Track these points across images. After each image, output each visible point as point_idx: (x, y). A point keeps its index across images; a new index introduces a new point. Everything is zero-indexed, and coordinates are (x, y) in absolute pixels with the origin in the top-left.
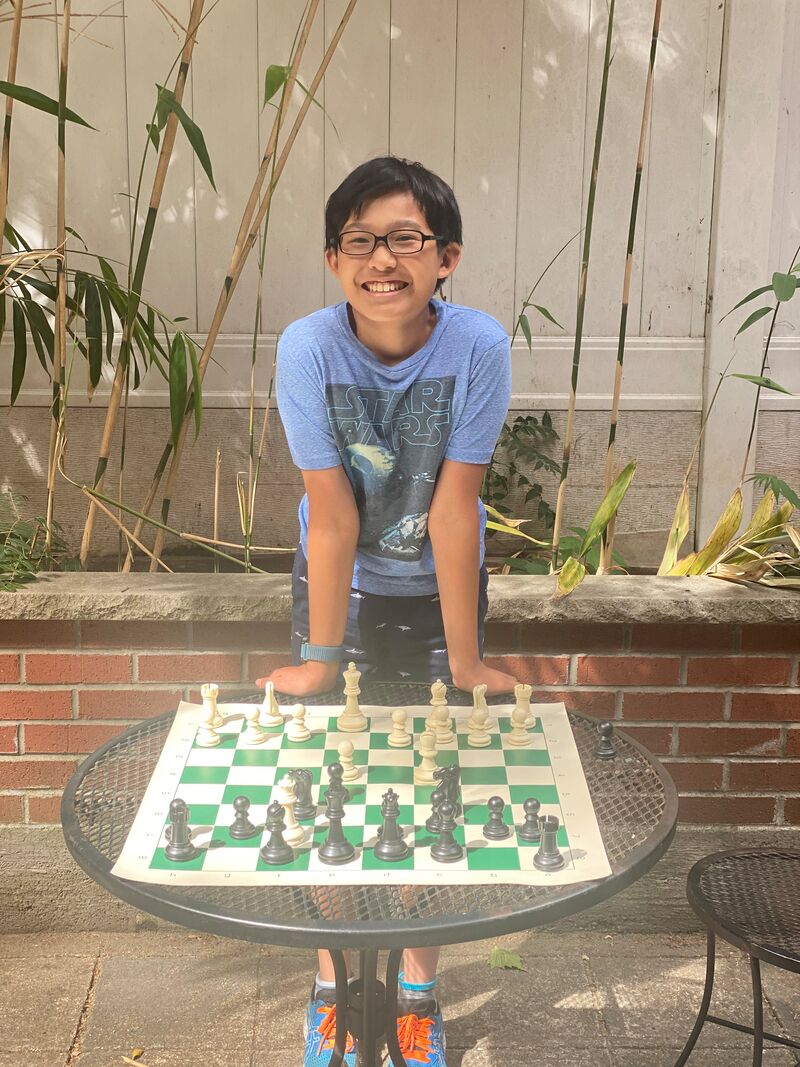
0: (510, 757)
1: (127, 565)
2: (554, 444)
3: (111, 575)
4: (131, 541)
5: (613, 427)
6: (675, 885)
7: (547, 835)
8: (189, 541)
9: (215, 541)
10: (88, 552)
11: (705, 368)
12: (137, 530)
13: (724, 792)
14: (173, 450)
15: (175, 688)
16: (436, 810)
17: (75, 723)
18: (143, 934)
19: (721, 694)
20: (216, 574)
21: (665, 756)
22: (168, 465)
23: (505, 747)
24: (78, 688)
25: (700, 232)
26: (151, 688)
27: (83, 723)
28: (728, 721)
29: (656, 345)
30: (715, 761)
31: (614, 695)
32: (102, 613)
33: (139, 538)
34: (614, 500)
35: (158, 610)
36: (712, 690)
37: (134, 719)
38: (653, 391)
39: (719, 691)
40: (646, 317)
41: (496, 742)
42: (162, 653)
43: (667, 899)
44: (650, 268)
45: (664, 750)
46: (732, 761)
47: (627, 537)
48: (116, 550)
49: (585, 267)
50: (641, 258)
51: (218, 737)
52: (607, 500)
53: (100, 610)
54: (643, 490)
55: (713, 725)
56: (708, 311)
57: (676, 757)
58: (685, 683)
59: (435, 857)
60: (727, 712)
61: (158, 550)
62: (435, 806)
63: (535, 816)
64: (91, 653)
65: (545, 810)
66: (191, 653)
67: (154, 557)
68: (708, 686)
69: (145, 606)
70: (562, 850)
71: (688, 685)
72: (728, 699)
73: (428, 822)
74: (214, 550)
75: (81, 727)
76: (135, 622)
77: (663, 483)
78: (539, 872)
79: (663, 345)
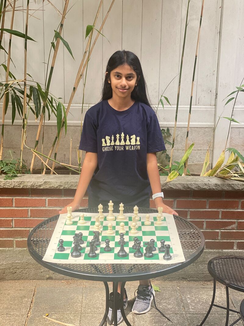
0: (156, 228)
1: (44, 172)
2: (170, 137)
3: (40, 175)
4: (45, 165)
5: (188, 132)
6: (205, 267)
7: (167, 250)
8: (62, 165)
9: (70, 166)
10: (33, 168)
11: (215, 115)
12: (47, 162)
13: (219, 240)
14: (58, 138)
15: (58, 209)
16: (135, 243)
17: (29, 219)
18: (48, 281)
19: (218, 211)
20: (70, 175)
21: (202, 229)
22: (56, 143)
23: (155, 225)
24: (30, 208)
25: (214, 74)
26: (51, 209)
27: (31, 218)
28: (221, 219)
29: (201, 108)
30: (216, 231)
31: (187, 211)
32: (37, 186)
33: (47, 164)
34: (188, 154)
35: (54, 186)
36: (216, 210)
37: (46, 218)
38: (199, 122)
39: (218, 210)
40: (198, 100)
41: (152, 224)
42: (54, 198)
43: (202, 271)
44: (199, 85)
45: (201, 227)
46: (222, 231)
47: (191, 165)
48: (41, 168)
49: (179, 85)
50: (196, 82)
51: (72, 222)
52: (186, 154)
53: (37, 185)
54: (196, 151)
55: (216, 220)
56: (216, 98)
57: (205, 229)
58: (208, 208)
59: (135, 256)
60: (220, 216)
61: (53, 168)
62: (135, 242)
63: (163, 244)
64: (34, 198)
65: (166, 243)
66: (63, 198)
67: (52, 170)
68: (214, 209)
69: (50, 184)
70: (171, 254)
71: (209, 208)
72: (221, 213)
73: (133, 246)
74: (70, 168)
75: (31, 220)
76: (47, 189)
77: (202, 149)
78: (165, 260)
79: (203, 108)
